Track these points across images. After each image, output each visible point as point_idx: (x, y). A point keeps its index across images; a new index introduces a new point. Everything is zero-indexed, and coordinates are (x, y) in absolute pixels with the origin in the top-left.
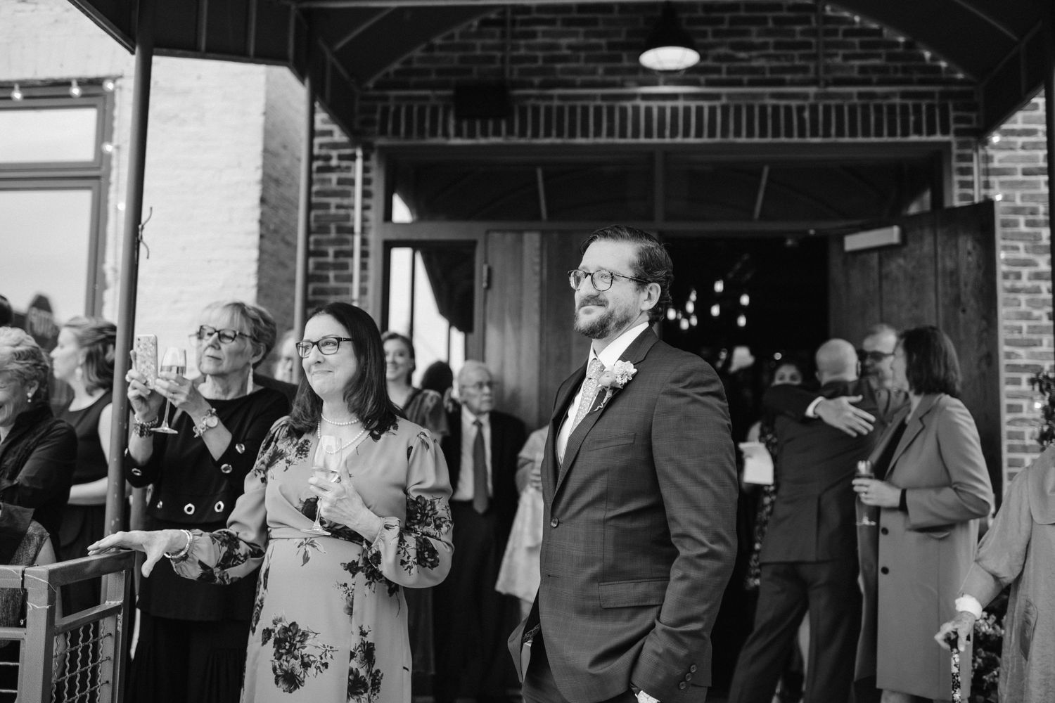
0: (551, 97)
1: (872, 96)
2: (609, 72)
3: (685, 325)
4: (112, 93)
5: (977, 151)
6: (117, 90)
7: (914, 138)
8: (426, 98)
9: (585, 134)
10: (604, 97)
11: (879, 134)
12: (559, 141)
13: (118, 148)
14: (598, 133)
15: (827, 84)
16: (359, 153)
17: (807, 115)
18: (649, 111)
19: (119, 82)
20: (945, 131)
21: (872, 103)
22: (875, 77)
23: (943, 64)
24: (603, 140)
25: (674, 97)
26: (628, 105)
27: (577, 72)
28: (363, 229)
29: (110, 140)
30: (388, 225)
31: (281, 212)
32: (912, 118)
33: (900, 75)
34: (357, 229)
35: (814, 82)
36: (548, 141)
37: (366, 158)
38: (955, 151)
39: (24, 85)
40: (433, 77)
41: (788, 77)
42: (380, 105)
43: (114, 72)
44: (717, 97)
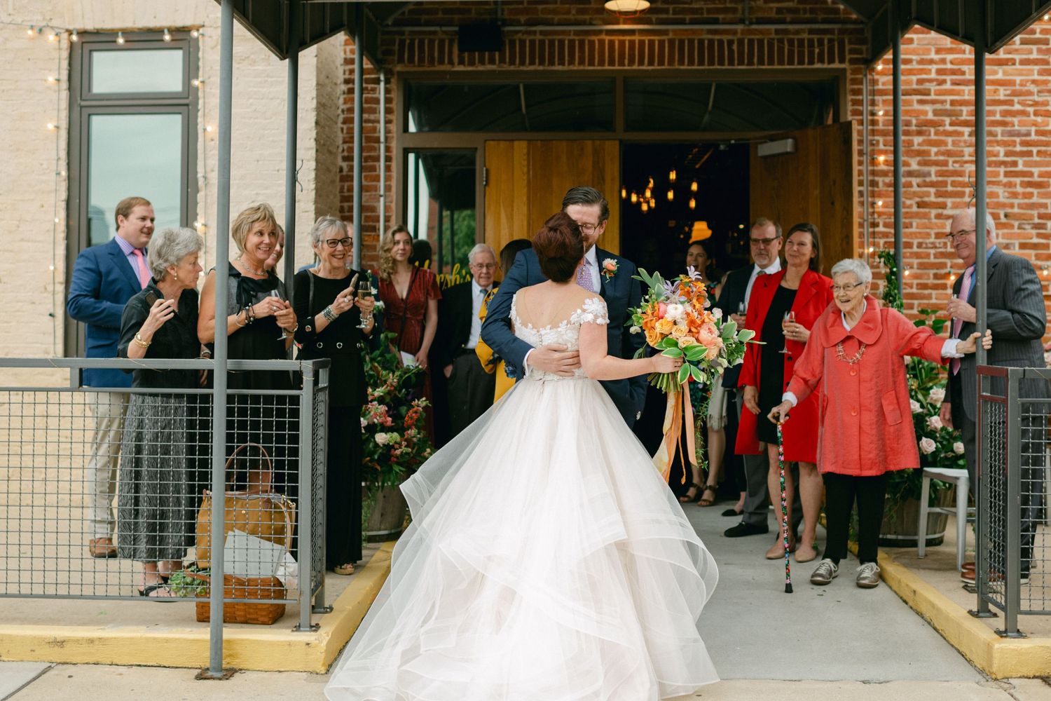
0: (534, 33)
1: (786, 32)
2: (581, 12)
3: (645, 207)
4: (197, 39)
5: (866, 75)
6: (200, 37)
7: (818, 66)
8: (435, 33)
9: (562, 63)
10: (577, 33)
11: (791, 62)
12: (541, 68)
13: (203, 82)
14: (571, 62)
15: (751, 23)
16: (382, 77)
17: (735, 47)
18: (611, 43)
19: (201, 31)
20: (842, 61)
21: (786, 37)
22: (789, 17)
23: (842, 7)
24: (575, 67)
25: (632, 32)
26: (595, 38)
27: (555, 12)
28: (386, 138)
29: (197, 77)
30: (406, 135)
31: (327, 128)
32: (817, 50)
33: (808, 15)
34: (382, 139)
35: (742, 21)
36: (532, 68)
37: (387, 81)
38: (849, 76)
39: (126, 32)
40: (440, 15)
41: (721, 16)
42: (397, 38)
43: (198, 22)
44: (665, 32)
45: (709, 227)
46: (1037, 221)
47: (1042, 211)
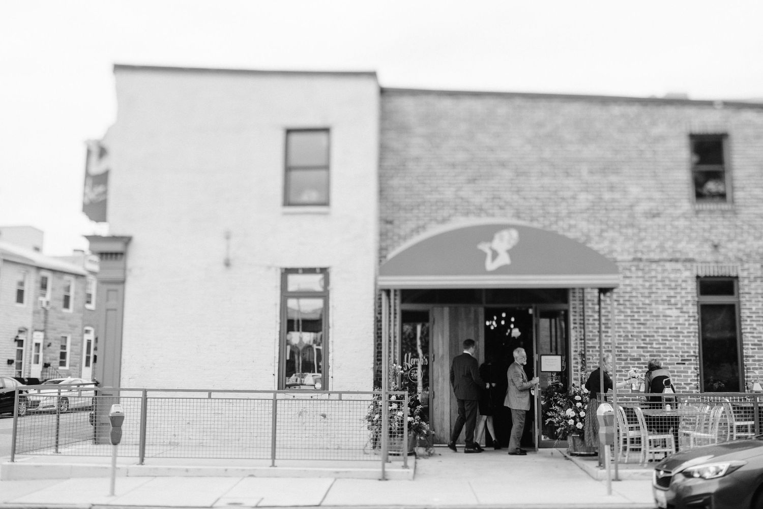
13: (332, 288)
29: (329, 286)
39: (302, 269)
45: (520, 331)
46: (643, 338)
47: (645, 334)
